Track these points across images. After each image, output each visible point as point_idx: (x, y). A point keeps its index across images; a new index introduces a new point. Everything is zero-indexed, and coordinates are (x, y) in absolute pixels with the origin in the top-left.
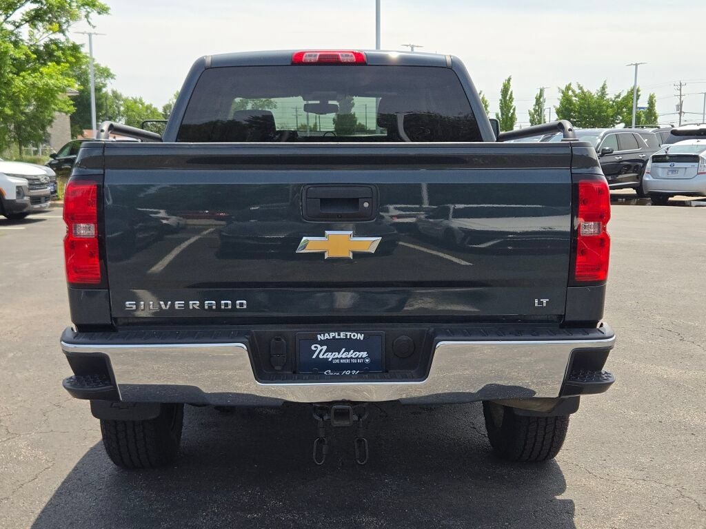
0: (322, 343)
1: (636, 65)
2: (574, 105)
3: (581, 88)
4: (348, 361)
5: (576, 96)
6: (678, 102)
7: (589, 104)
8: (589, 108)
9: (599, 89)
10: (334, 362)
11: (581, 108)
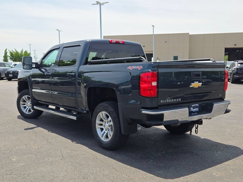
0: (192, 107)
1: (30, 44)
2: (14, 55)
3: (16, 50)
4: (195, 111)
5: (14, 52)
6: (34, 55)
7: (18, 55)
8: (18, 56)
9: (21, 51)
10: (194, 111)
11: (16, 56)
